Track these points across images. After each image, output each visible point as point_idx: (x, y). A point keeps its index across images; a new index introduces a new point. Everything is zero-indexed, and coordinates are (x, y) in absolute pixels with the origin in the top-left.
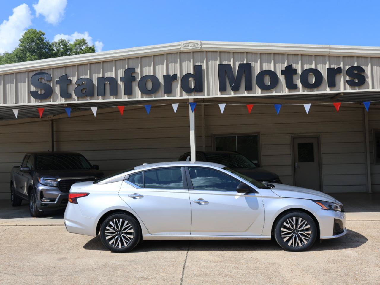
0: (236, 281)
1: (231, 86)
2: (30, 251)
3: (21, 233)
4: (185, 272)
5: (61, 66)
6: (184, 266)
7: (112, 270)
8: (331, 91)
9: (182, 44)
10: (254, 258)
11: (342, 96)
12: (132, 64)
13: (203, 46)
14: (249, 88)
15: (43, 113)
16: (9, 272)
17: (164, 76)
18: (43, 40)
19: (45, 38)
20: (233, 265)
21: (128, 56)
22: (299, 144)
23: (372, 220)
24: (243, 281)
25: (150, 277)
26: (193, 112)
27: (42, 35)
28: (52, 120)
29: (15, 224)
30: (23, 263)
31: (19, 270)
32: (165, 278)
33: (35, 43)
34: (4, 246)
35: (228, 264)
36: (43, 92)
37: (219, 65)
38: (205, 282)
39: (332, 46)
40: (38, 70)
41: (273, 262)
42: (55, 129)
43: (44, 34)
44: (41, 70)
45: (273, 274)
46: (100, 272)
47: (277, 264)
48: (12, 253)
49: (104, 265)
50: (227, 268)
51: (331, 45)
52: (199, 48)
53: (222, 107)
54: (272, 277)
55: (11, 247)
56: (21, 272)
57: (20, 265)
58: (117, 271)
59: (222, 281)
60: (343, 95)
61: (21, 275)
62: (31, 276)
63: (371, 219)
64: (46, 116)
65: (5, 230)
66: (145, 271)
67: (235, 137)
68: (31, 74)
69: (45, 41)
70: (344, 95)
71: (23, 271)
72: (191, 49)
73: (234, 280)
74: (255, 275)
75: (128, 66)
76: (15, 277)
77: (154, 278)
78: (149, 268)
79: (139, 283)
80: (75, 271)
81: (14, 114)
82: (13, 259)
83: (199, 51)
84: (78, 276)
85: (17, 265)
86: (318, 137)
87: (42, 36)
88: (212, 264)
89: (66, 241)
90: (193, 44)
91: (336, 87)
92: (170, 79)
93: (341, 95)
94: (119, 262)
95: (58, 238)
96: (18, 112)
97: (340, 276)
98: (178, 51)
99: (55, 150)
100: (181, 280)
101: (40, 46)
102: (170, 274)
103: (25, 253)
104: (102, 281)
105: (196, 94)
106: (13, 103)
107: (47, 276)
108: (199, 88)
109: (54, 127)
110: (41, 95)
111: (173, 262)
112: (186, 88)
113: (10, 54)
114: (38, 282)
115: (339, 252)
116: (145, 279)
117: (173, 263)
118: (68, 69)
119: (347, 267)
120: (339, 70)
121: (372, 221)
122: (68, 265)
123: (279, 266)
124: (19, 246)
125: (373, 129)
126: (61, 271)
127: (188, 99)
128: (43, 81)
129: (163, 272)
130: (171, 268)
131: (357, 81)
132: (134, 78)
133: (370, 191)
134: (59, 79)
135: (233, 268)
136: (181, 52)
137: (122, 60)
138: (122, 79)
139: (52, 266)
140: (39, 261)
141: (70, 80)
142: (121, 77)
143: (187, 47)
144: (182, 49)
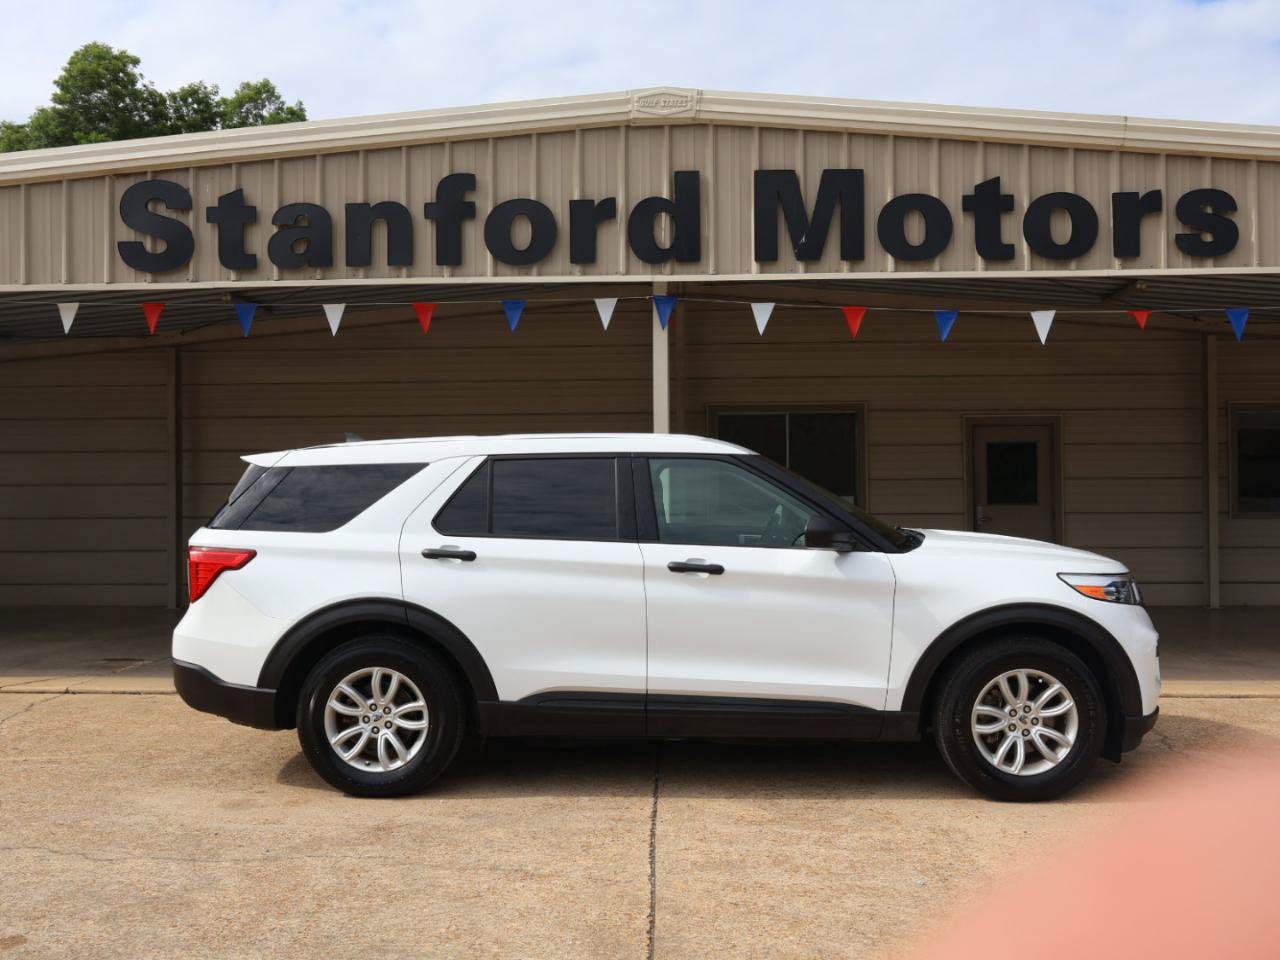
0: (834, 888)
1: (795, 243)
2: (125, 777)
3: (85, 717)
4: (659, 853)
5: (223, 159)
7: (411, 845)
8: (1123, 269)
9: (636, 99)
10: (879, 813)
11: (1141, 290)
12: (465, 163)
13: (705, 108)
14: (853, 252)
15: (158, 322)
16: (64, 845)
17: (572, 203)
18: (134, 83)
19: (141, 75)
20: (816, 835)
21: (451, 134)
22: (991, 447)
23: (1243, 693)
24: (857, 888)
25: (547, 870)
26: (663, 329)
27: (130, 66)
28: (178, 347)
29: (64, 688)
30: (106, 816)
31: (96, 839)
32: (595, 873)
33: (106, 92)
34: (35, 758)
35: (799, 831)
36: (162, 247)
37: (756, 172)
38: (730, 889)
40: (145, 173)
41: (944, 826)
42: (185, 378)
43: (136, 62)
44: (155, 173)
45: (951, 864)
46: (373, 851)
47: (960, 831)
48: (66, 782)
49: (383, 829)
50: (797, 844)
52: (692, 114)
53: (762, 313)
54: (951, 876)
55: (60, 763)
56: (106, 845)
57: (97, 823)
58: (430, 847)
59: (788, 886)
60: (1144, 287)
61: (104, 857)
62: (140, 862)
63: (1237, 693)
65: (32, 705)
66: (524, 850)
67: (784, 416)
68: (122, 187)
69: (139, 86)
70: (1150, 289)
71: (109, 844)
72: (664, 118)
73: (827, 883)
74: (893, 866)
75: (451, 169)
76: (87, 861)
77: (556, 874)
78: (534, 838)
79: (511, 890)
80: (287, 845)
81: (61, 321)
82: (72, 803)
83: (689, 122)
84: (300, 863)
85: (88, 823)
86: (1053, 426)
87: (130, 68)
88: (746, 829)
89: (242, 747)
90: (672, 99)
91: (1138, 259)
92: (591, 215)
93: (1139, 286)
94: (431, 818)
95: (214, 736)
96: (77, 315)
98: (622, 121)
99: (185, 446)
100: (650, 880)
101: (124, 102)
102: (611, 861)
103: (110, 784)
104: (386, 881)
105: (677, 267)
106: (60, 282)
107: (194, 860)
108: (688, 249)
109: (184, 371)
110: (154, 256)
111: (613, 820)
112: (642, 246)
113: (22, 127)
114: (167, 881)
116: (527, 876)
117: (614, 823)
118: (246, 172)
120: (1152, 202)
121: (1239, 697)
122: (262, 826)
123: (967, 838)
124: (85, 758)
125: (1230, 402)
126: (240, 846)
127: (650, 284)
128: (162, 210)
129: (584, 853)
130: (608, 840)
131: (1208, 238)
132: (470, 211)
133: (1215, 602)
134: (216, 204)
135: (816, 843)
136: (632, 125)
137: (431, 144)
138: (429, 210)
139: (208, 829)
140: (161, 812)
141: (255, 208)
142: (429, 201)
143: (648, 110)
144: (634, 115)
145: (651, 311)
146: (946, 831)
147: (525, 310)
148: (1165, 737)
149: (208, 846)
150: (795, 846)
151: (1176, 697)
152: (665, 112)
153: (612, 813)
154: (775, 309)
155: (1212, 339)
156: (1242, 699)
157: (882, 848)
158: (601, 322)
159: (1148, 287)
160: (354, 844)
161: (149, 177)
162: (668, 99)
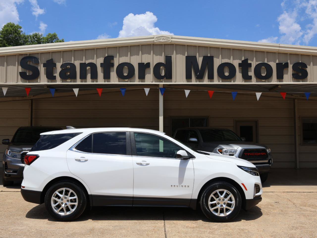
1: (196, 75)
3: (7, 198)
5: (48, 51)
6: (165, 231)
7: (100, 234)
8: (279, 82)
9: (155, 37)
11: (280, 88)
12: (111, 53)
14: (211, 77)
16: (4, 236)
17: (139, 64)
18: (20, 33)
19: (22, 31)
20: (208, 231)
21: (108, 45)
22: (241, 127)
23: (311, 191)
26: (162, 95)
27: (19, 29)
28: (32, 100)
30: (15, 227)
33: (13, 35)
35: (204, 230)
36: (31, 73)
37: (186, 57)
40: (27, 54)
42: (34, 108)
43: (20, 28)
44: (30, 54)
49: (92, 230)
51: (280, 44)
52: (170, 42)
53: (187, 92)
57: (13, 229)
60: (280, 87)
66: (131, 236)
68: (21, 58)
69: (21, 34)
70: (281, 88)
75: (108, 54)
78: (133, 232)
80: (66, 235)
81: (3, 93)
82: (5, 223)
83: (169, 43)
85: (10, 229)
86: (256, 122)
88: (189, 229)
90: (165, 38)
91: (283, 80)
92: (144, 67)
96: (7, 91)
98: (152, 43)
99: (33, 125)
103: (15, 217)
105: (166, 80)
106: (3, 82)
109: (33, 106)
110: (29, 76)
111: (154, 227)
115: (295, 219)
118: (54, 54)
119: (307, 233)
120: (286, 65)
123: (249, 232)
124: (8, 210)
125: (301, 116)
126: (53, 235)
127: (159, 84)
128: (31, 64)
130: (153, 233)
131: (300, 75)
132: (113, 65)
133: (298, 167)
134: (46, 63)
135: (209, 233)
136: (154, 44)
137: (102, 48)
138: (102, 65)
139: (44, 230)
140: (30, 225)
141: (56, 64)
142: (101, 63)
143: (159, 40)
144: (155, 41)
145: (159, 92)
146: (243, 229)
147: (126, 91)
148: (294, 203)
149: (44, 235)
150: (203, 234)
151: (294, 192)
152: (163, 41)
153: (153, 225)
154: (190, 91)
155: (296, 100)
157: (227, 235)
158: (146, 94)
159: (281, 87)
160: (84, 235)
161: (28, 55)
162: (164, 38)
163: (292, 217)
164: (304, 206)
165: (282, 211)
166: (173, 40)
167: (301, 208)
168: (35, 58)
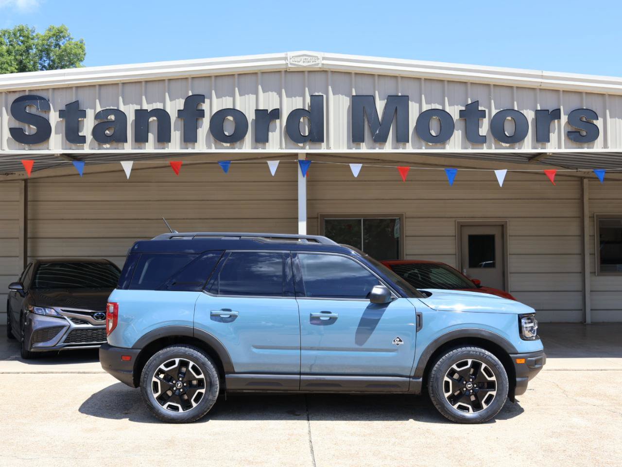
1: (372, 133)
5: (69, 84)
8: (541, 149)
9: (290, 57)
10: (423, 430)
11: (549, 156)
12: (199, 88)
14: (403, 139)
17: (257, 111)
21: (193, 73)
22: (470, 237)
26: (304, 177)
28: (26, 181)
31: (20, 449)
36: (34, 131)
37: (353, 96)
39: (546, 73)
40: (25, 91)
42: (29, 198)
44: (30, 91)
45: (461, 454)
46: (168, 452)
50: (384, 445)
51: (544, 72)
52: (320, 66)
53: (356, 169)
60: (551, 154)
61: (27, 457)
62: (47, 460)
64: (14, 172)
67: (360, 220)
68: (13, 98)
71: (28, 451)
72: (305, 67)
75: (192, 92)
76: (19, 460)
83: (318, 70)
86: (503, 226)
90: (309, 58)
91: (548, 143)
92: (266, 118)
97: (570, 457)
98: (283, 68)
105: (312, 146)
107: (75, 458)
108: (317, 136)
109: (29, 194)
110: (29, 136)
112: (293, 134)
118: (80, 91)
120: (556, 114)
122: (106, 441)
125: (595, 214)
127: (297, 154)
128: (34, 111)
129: (277, 451)
130: (288, 444)
131: (584, 133)
132: (202, 114)
133: (589, 320)
134: (64, 109)
135: (393, 444)
136: (288, 70)
137: (181, 79)
138: (180, 113)
139: (78, 442)
140: (50, 434)
141: (85, 111)
142: (179, 111)
143: (298, 62)
144: (290, 66)
145: (297, 168)
148: (564, 390)
151: (570, 370)
152: (305, 64)
154: (362, 167)
155: (586, 181)
156: (603, 371)
158: (271, 172)
161: (27, 93)
162: (307, 58)
163: (555, 415)
164: (582, 396)
165: (538, 405)
166: (325, 62)
167: (576, 400)
168: (41, 98)
